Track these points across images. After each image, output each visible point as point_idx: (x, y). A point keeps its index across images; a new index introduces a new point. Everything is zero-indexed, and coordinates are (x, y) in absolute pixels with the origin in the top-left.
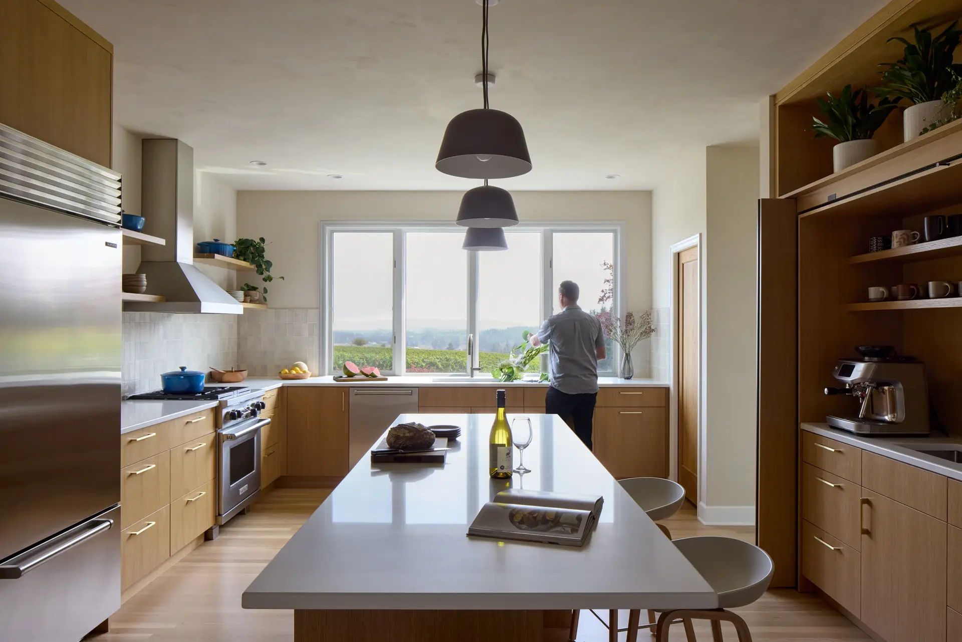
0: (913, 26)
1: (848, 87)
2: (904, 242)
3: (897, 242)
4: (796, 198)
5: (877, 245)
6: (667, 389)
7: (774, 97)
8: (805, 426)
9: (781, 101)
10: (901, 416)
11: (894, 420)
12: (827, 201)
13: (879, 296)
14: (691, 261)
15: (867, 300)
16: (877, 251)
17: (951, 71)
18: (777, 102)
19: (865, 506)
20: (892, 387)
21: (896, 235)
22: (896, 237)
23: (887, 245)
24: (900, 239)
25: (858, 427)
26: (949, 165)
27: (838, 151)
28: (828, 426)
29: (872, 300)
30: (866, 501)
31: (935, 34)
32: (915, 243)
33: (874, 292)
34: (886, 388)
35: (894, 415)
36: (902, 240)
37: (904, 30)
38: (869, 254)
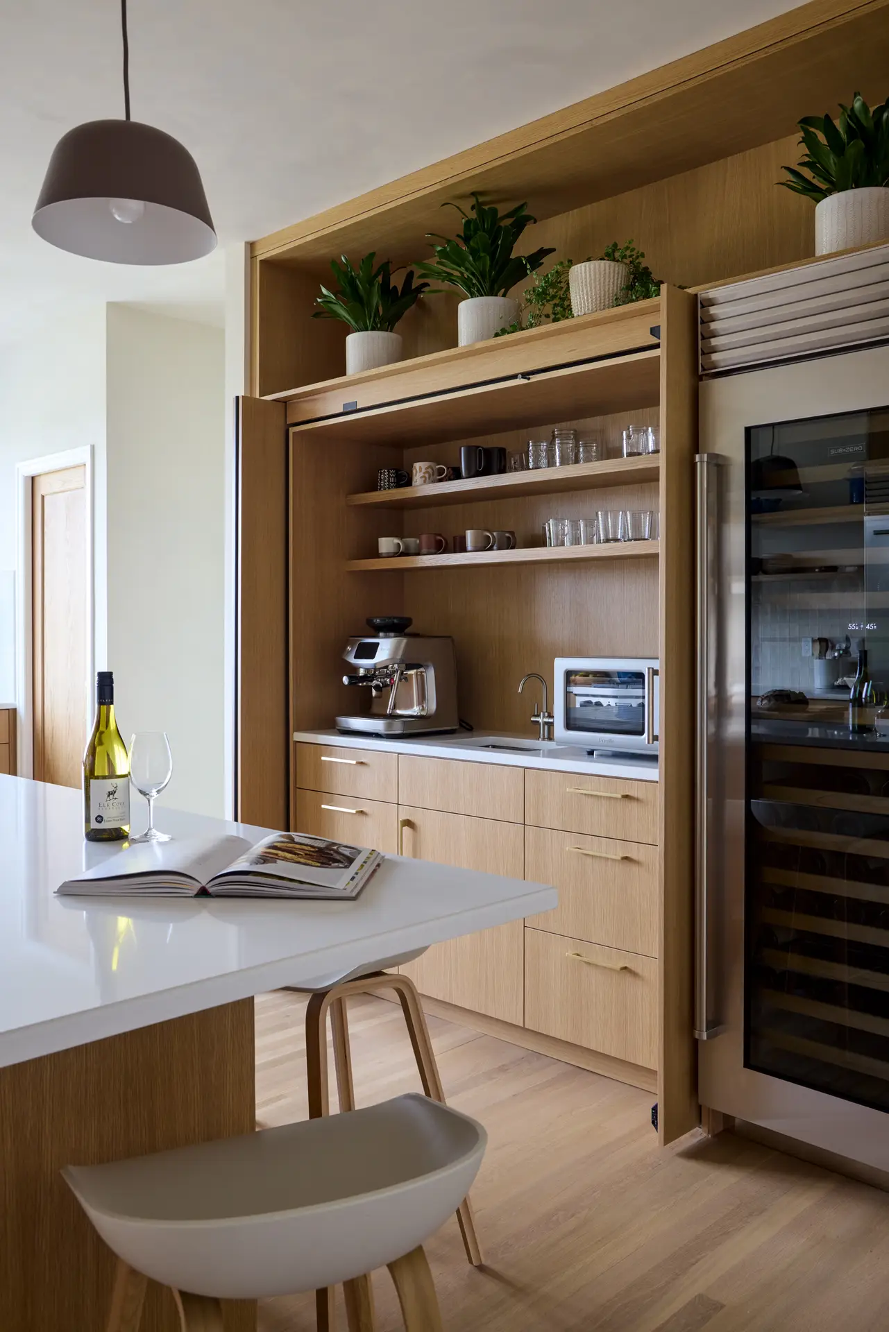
0: (473, 194)
1: (372, 255)
2: (429, 478)
3: (421, 477)
4: (286, 402)
5: (389, 481)
6: (13, 713)
7: (251, 246)
8: (298, 736)
9: (264, 253)
10: (432, 706)
11: (424, 713)
12: (342, 411)
13: (392, 550)
14: (64, 491)
15: (376, 555)
16: (389, 488)
17: (526, 264)
18: (257, 253)
19: (406, 829)
20: (422, 669)
21: (420, 469)
22: (420, 471)
23: (405, 480)
24: (424, 473)
25: (389, 727)
26: (529, 379)
27: (354, 343)
28: (337, 731)
29: (384, 555)
30: (408, 823)
31: (503, 209)
32: (441, 480)
33: (386, 544)
34: (412, 672)
35: (423, 707)
36: (427, 475)
37: (461, 197)
38: (377, 493)
